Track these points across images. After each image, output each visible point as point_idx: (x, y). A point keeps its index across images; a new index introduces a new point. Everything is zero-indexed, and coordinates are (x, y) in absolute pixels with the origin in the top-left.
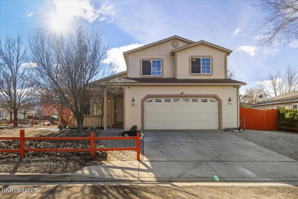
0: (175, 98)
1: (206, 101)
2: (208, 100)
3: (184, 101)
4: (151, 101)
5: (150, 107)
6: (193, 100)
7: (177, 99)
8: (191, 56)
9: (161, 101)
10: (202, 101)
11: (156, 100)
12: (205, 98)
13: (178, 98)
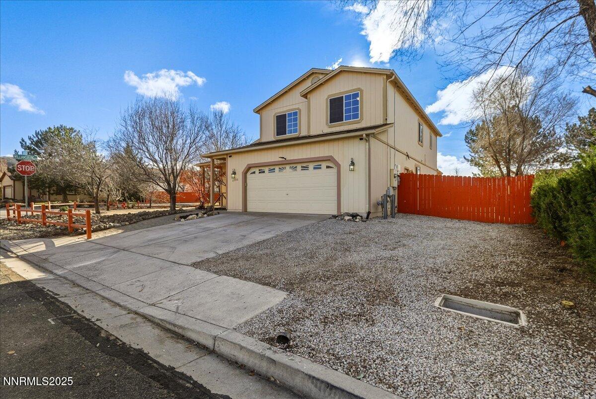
0: (281, 167)
1: (320, 168)
2: (324, 165)
3: (291, 170)
4: (254, 173)
5: (254, 180)
6: (302, 167)
7: (283, 168)
8: (329, 96)
9: (264, 172)
10: (315, 168)
11: (259, 170)
12: (317, 162)
13: (284, 166)
